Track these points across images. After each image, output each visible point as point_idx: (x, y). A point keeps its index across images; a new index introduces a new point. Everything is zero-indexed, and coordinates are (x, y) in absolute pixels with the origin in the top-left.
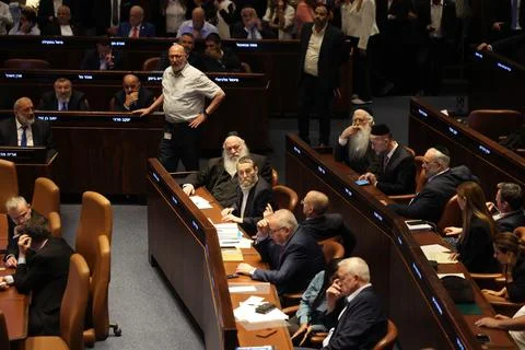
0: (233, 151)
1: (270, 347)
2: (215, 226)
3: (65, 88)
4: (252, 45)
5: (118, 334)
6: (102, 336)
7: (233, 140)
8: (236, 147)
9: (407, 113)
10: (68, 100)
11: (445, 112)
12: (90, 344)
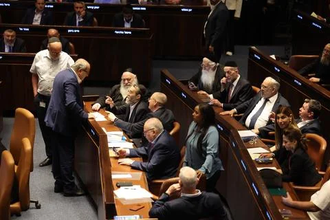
0: (126, 81)
1: (138, 216)
2: (107, 133)
3: (12, 36)
4: (142, 9)
5: (38, 207)
6: (25, 208)
7: (127, 74)
8: (128, 80)
9: (247, 57)
10: (13, 45)
11: (273, 57)
12: (17, 213)
